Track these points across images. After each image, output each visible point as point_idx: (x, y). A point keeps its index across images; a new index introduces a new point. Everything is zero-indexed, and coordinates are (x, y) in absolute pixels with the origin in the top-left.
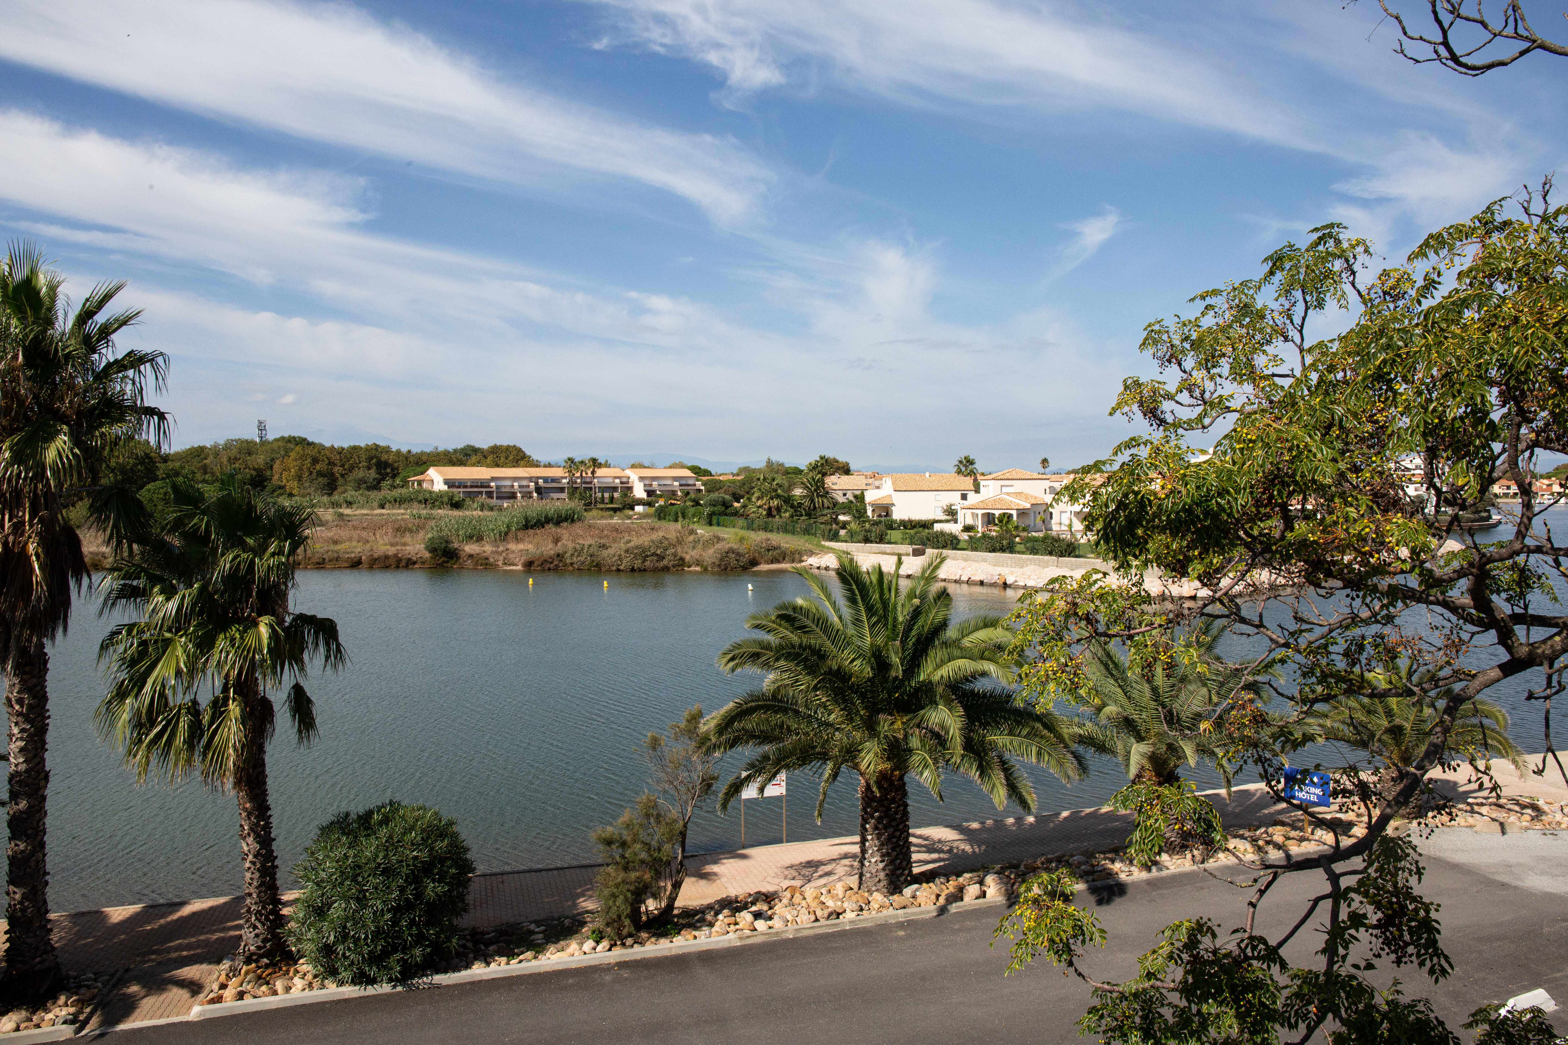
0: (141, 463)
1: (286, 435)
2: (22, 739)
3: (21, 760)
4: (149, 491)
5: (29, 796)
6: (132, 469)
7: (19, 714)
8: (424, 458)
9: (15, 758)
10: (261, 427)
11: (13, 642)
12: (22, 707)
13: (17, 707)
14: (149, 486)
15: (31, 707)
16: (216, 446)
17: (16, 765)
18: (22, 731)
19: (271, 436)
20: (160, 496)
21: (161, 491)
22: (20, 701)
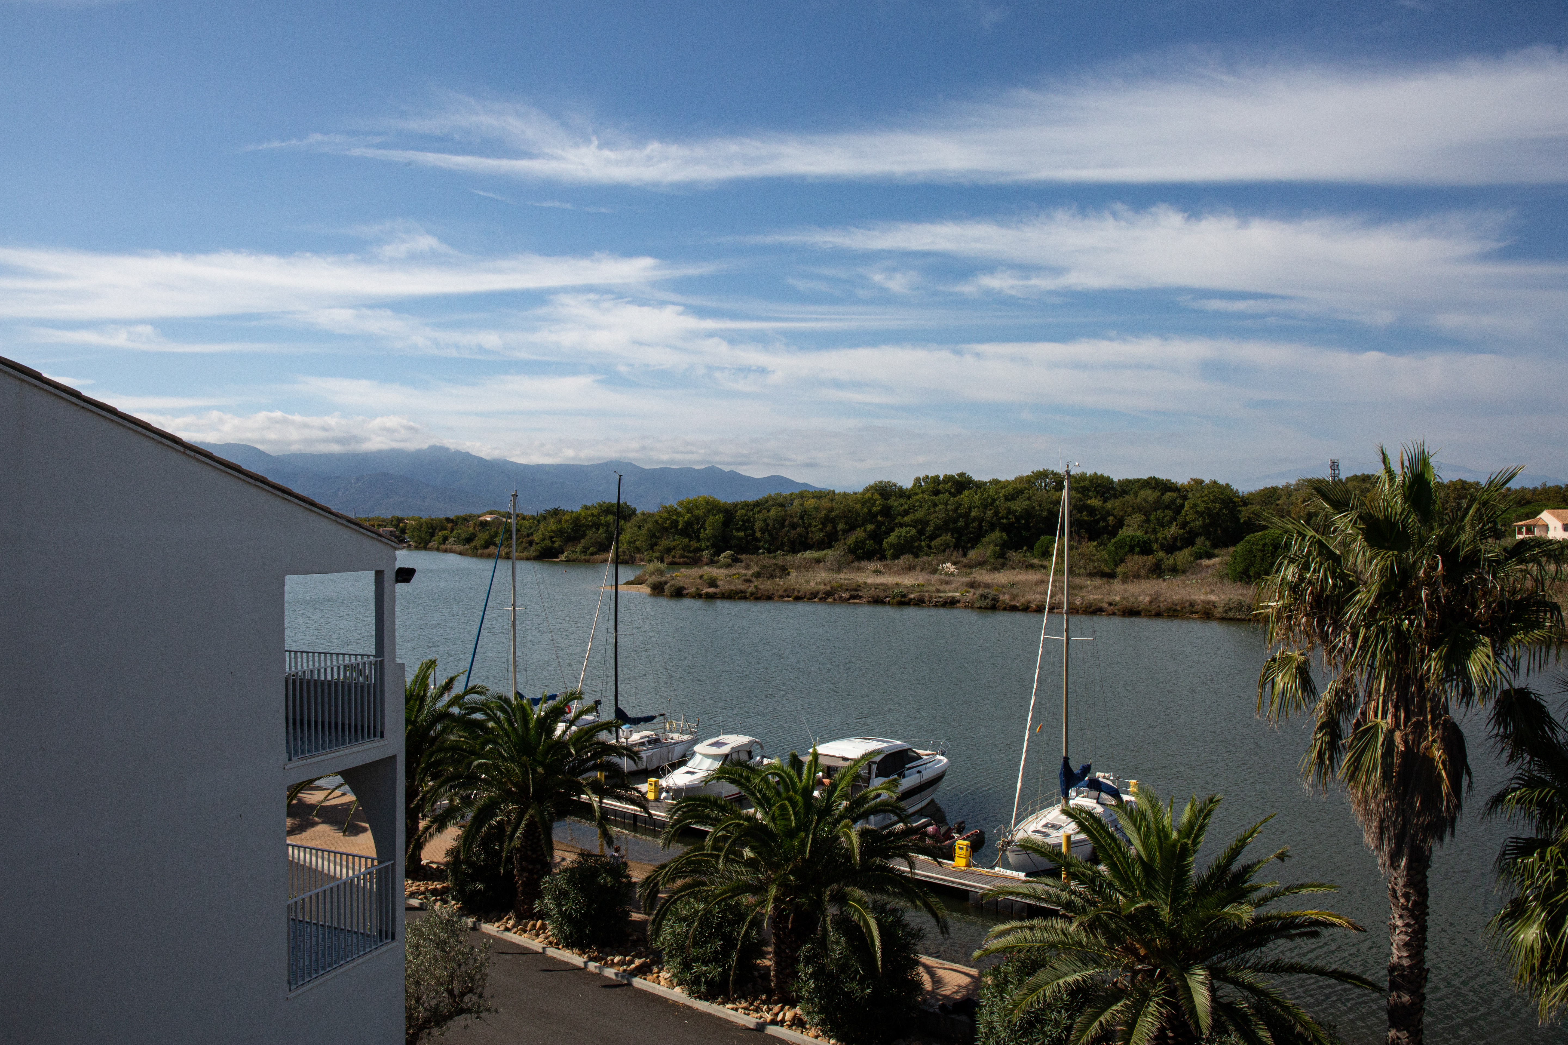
0: (1225, 507)
1: (1359, 474)
2: (1406, 933)
3: (1405, 954)
4: (1248, 542)
5: (1411, 993)
6: (1217, 513)
7: (1403, 908)
8: (1529, 496)
9: (1398, 949)
10: (1334, 466)
11: (1407, 839)
12: (1408, 901)
13: (1402, 900)
14: (1248, 537)
15: (1415, 903)
16: (1287, 486)
17: (1399, 958)
18: (1407, 925)
19: (1343, 476)
20: (1259, 547)
21: (1261, 543)
22: (1406, 896)
